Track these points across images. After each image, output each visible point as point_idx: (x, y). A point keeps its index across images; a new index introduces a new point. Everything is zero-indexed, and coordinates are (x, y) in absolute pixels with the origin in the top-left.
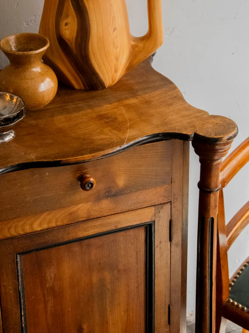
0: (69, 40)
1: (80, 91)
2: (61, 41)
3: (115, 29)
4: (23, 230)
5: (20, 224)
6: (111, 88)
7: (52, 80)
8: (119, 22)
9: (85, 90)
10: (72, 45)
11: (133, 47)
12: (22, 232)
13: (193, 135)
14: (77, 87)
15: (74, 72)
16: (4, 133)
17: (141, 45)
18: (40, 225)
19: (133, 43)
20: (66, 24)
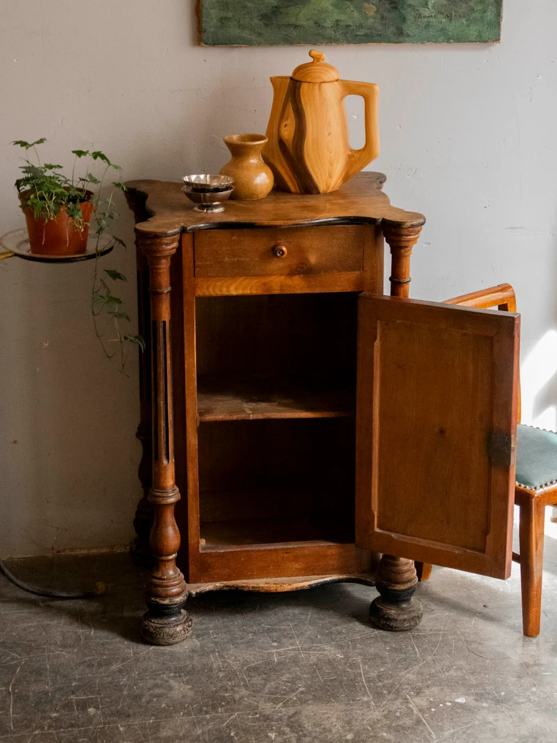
0: (287, 141)
1: (296, 193)
2: (281, 143)
3: (329, 134)
4: (221, 291)
5: (219, 284)
6: (325, 194)
7: (267, 174)
8: (335, 128)
9: (301, 194)
10: (290, 145)
11: (350, 157)
12: (219, 293)
13: (380, 220)
14: (293, 189)
15: (290, 173)
16: (214, 204)
17: (357, 155)
18: (236, 289)
19: (350, 153)
20: (286, 126)
